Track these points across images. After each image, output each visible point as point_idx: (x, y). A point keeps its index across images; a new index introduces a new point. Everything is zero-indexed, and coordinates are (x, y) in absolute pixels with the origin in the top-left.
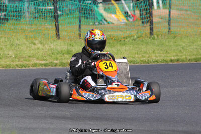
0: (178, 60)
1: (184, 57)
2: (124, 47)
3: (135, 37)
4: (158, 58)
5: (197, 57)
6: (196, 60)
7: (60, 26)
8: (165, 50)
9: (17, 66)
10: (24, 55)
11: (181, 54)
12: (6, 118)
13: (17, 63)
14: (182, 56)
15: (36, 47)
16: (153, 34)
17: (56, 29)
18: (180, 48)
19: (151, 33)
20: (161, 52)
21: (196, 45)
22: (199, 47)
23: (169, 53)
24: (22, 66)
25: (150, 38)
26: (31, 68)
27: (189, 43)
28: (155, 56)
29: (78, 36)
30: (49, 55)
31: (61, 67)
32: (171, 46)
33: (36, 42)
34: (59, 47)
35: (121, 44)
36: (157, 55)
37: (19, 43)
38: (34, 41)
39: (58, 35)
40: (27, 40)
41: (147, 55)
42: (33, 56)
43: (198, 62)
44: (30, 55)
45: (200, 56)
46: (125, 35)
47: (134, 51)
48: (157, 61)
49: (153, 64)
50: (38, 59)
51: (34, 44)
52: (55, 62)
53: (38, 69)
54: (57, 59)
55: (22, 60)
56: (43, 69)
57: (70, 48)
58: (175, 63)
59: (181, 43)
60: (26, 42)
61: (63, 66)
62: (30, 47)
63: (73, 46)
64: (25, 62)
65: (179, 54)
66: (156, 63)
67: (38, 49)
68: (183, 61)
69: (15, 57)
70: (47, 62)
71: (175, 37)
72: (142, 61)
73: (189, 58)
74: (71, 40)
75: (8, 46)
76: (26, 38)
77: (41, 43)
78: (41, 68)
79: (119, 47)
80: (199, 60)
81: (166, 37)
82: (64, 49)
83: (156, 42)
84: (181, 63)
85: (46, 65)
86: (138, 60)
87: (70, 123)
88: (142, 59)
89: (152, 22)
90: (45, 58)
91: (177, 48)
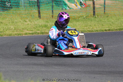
0: (109, 30)
1: (113, 28)
2: (78, 23)
3: (85, 17)
4: (98, 29)
5: (120, 28)
6: (120, 29)
7: (41, 11)
8: (101, 24)
9: (16, 34)
10: (20, 28)
11: (111, 26)
12: (7, 65)
13: (16, 33)
14: (112, 27)
15: (27, 23)
16: (95, 15)
17: (39, 13)
18: (111, 23)
19: (94, 14)
20: (100, 25)
21: (120, 21)
22: (122, 22)
23: (104, 26)
24: (19, 34)
25: (93, 17)
26: (24, 35)
27: (116, 20)
28: (96, 28)
29: (51, 17)
30: (34, 28)
31: (41, 35)
32: (105, 21)
33: (27, 20)
34: (40, 23)
35: (76, 21)
36: (97, 27)
37: (17, 21)
38: (26, 20)
39: (40, 16)
40: (21, 20)
41: (91, 27)
42: (25, 29)
43: (121, 31)
44: (23, 28)
45: (122, 28)
46: (79, 15)
47: (84, 25)
48: (97, 31)
49: (95, 32)
50: (28, 30)
51: (26, 22)
52: (38, 32)
53: (28, 36)
54: (39, 30)
55: (19, 31)
56: (31, 36)
57: (46, 24)
58: (108, 31)
59: (111, 20)
60: (21, 21)
61: (42, 34)
62: (23, 24)
63: (48, 22)
64: (20, 32)
65: (110, 27)
66: (96, 32)
67: (28, 24)
68: (112, 30)
69: (15, 29)
70: (33, 32)
71: (108, 16)
72: (89, 31)
73: (116, 28)
74: (47, 19)
75: (10, 23)
76: (21, 18)
77: (30, 21)
78: (30, 35)
79: (75, 23)
80: (121, 30)
81: (103, 16)
82: (43, 24)
83: (97, 19)
84: (111, 31)
85: (32, 34)
86: (86, 30)
87: (44, 67)
88: (88, 30)
89: (94, 8)
90: (32, 30)
91: (109, 23)
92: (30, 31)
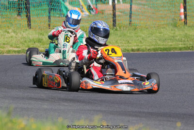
0: (138, 50)
1: (144, 47)
4: (121, 48)
5: (156, 47)
6: (155, 50)
7: (31, 17)
8: (126, 41)
14: (142, 46)
15: (10, 35)
16: (115, 26)
17: (28, 19)
18: (141, 39)
20: (123, 42)
21: (154, 37)
22: (157, 38)
23: (130, 43)
25: (113, 29)
26: (5, 54)
27: (148, 34)
29: (47, 26)
30: (22, 43)
32: (132, 37)
33: (10, 31)
34: (30, 36)
38: (8, 30)
39: (29, 25)
42: (7, 44)
43: (157, 52)
44: (5, 42)
45: (158, 47)
50: (11, 46)
51: (8, 33)
53: (12, 55)
56: (16, 56)
57: (40, 37)
58: (136, 52)
62: (4, 36)
63: (43, 35)
65: (139, 45)
67: (12, 37)
68: (143, 51)
70: (20, 49)
71: (136, 29)
73: (148, 48)
74: (41, 30)
77: (14, 32)
78: (15, 54)
81: (128, 29)
82: (35, 38)
83: (118, 33)
84: (141, 52)
85: (19, 52)
89: (114, 15)
90: (18, 46)
91: (137, 38)
92: (15, 48)
